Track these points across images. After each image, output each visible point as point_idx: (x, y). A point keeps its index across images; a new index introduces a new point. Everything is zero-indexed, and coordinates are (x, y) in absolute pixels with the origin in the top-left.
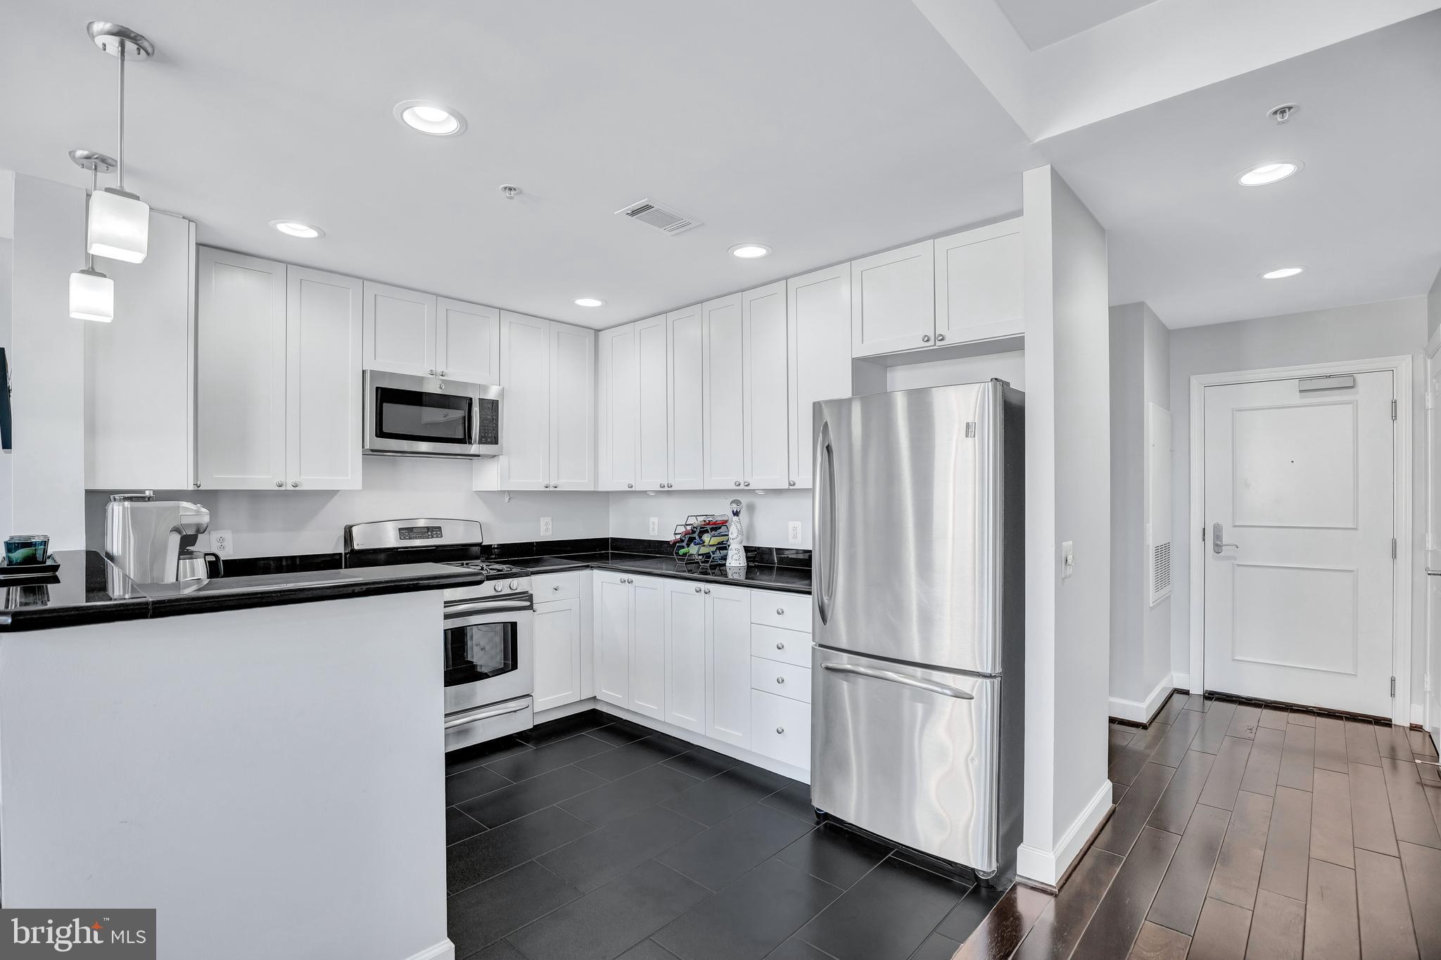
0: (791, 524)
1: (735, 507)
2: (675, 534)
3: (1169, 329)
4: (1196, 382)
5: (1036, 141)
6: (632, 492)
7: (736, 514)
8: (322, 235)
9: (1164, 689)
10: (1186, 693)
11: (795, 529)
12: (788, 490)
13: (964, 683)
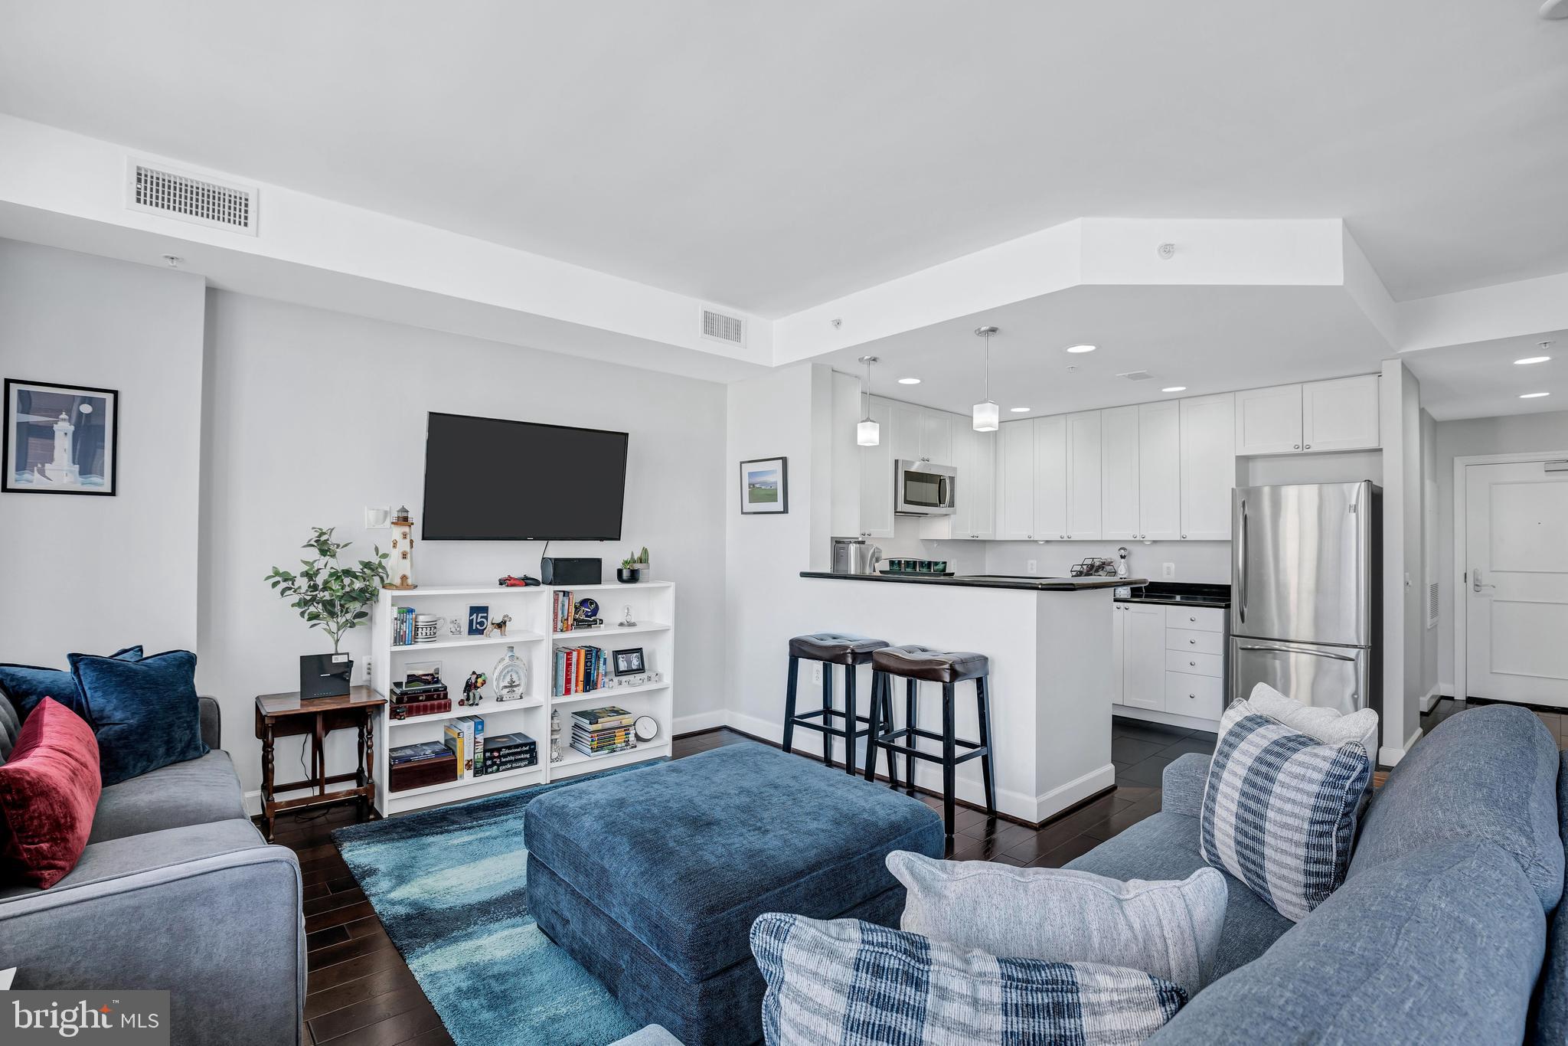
0: (1165, 565)
1: (1123, 552)
2: (1071, 571)
3: (1438, 420)
4: (1459, 463)
5: (1399, 352)
6: (1030, 541)
7: (1122, 557)
8: (922, 381)
9: (1433, 697)
10: (1451, 699)
11: (1168, 568)
12: (1181, 541)
13: (1352, 653)
